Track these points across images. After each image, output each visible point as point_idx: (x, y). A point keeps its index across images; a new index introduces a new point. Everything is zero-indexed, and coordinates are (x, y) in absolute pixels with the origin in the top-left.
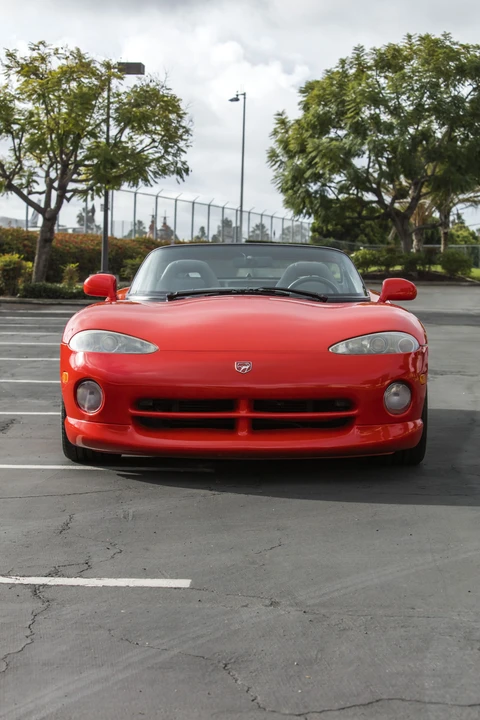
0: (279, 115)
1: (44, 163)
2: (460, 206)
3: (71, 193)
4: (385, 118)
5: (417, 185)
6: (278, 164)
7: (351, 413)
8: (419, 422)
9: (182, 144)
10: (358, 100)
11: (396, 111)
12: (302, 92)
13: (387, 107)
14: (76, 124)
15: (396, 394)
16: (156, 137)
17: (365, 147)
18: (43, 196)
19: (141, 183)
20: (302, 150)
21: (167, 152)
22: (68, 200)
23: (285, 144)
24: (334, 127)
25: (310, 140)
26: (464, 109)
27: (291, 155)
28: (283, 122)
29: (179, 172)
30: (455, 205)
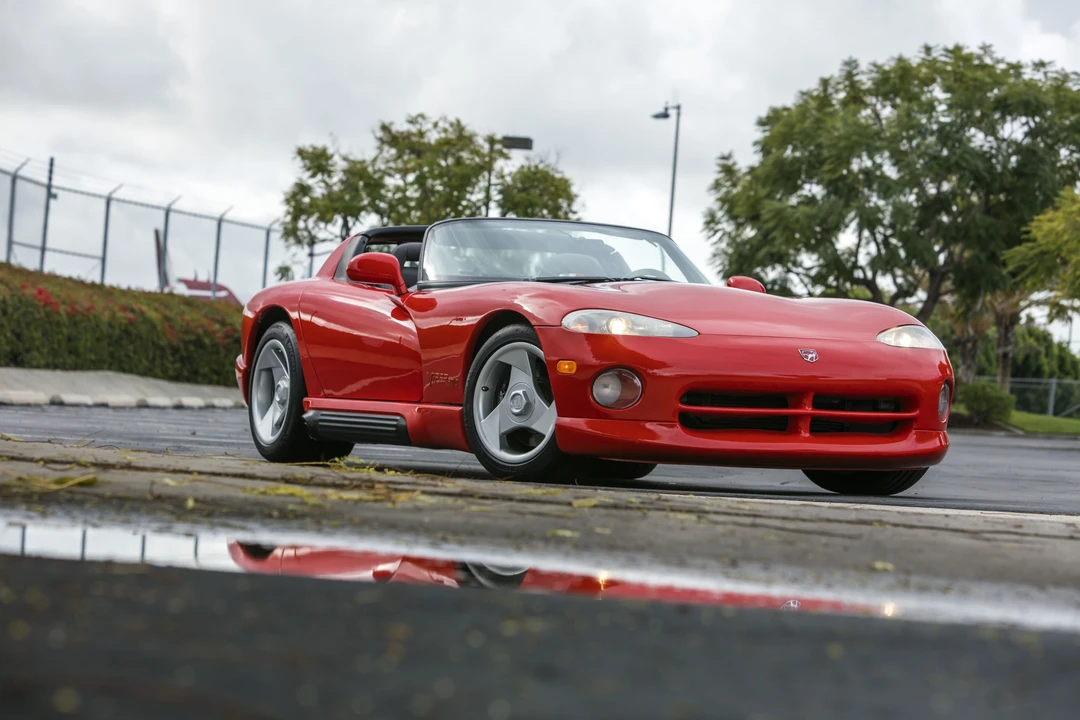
0: (723, 158)
2: (1032, 310)
5: (936, 277)
6: (719, 234)
7: (912, 414)
12: (761, 123)
20: (755, 215)
23: (730, 205)
24: (809, 181)
25: (766, 203)
27: (739, 222)
28: (728, 171)
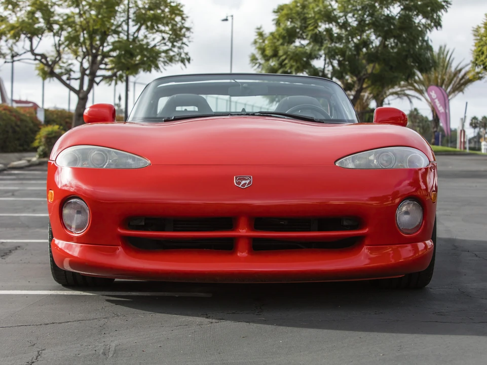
0: (258, 29)
1: (79, 56)
2: (390, 97)
3: (101, 78)
4: (336, 30)
5: (361, 81)
6: (257, 65)
7: (361, 232)
8: (429, 243)
9: (185, 40)
10: (317, 17)
11: (345, 25)
12: (274, 12)
13: (338, 23)
14: (103, 24)
15: (407, 213)
16: (166, 36)
17: (322, 52)
18: (78, 82)
19: (153, 70)
20: (275, 55)
21: (173, 46)
22: (98, 84)
23: (263, 50)
24: (299, 38)
25: (281, 47)
26: (394, 24)
27: (267, 58)
28: (261, 35)
29: (183, 61)
30: (387, 96)
